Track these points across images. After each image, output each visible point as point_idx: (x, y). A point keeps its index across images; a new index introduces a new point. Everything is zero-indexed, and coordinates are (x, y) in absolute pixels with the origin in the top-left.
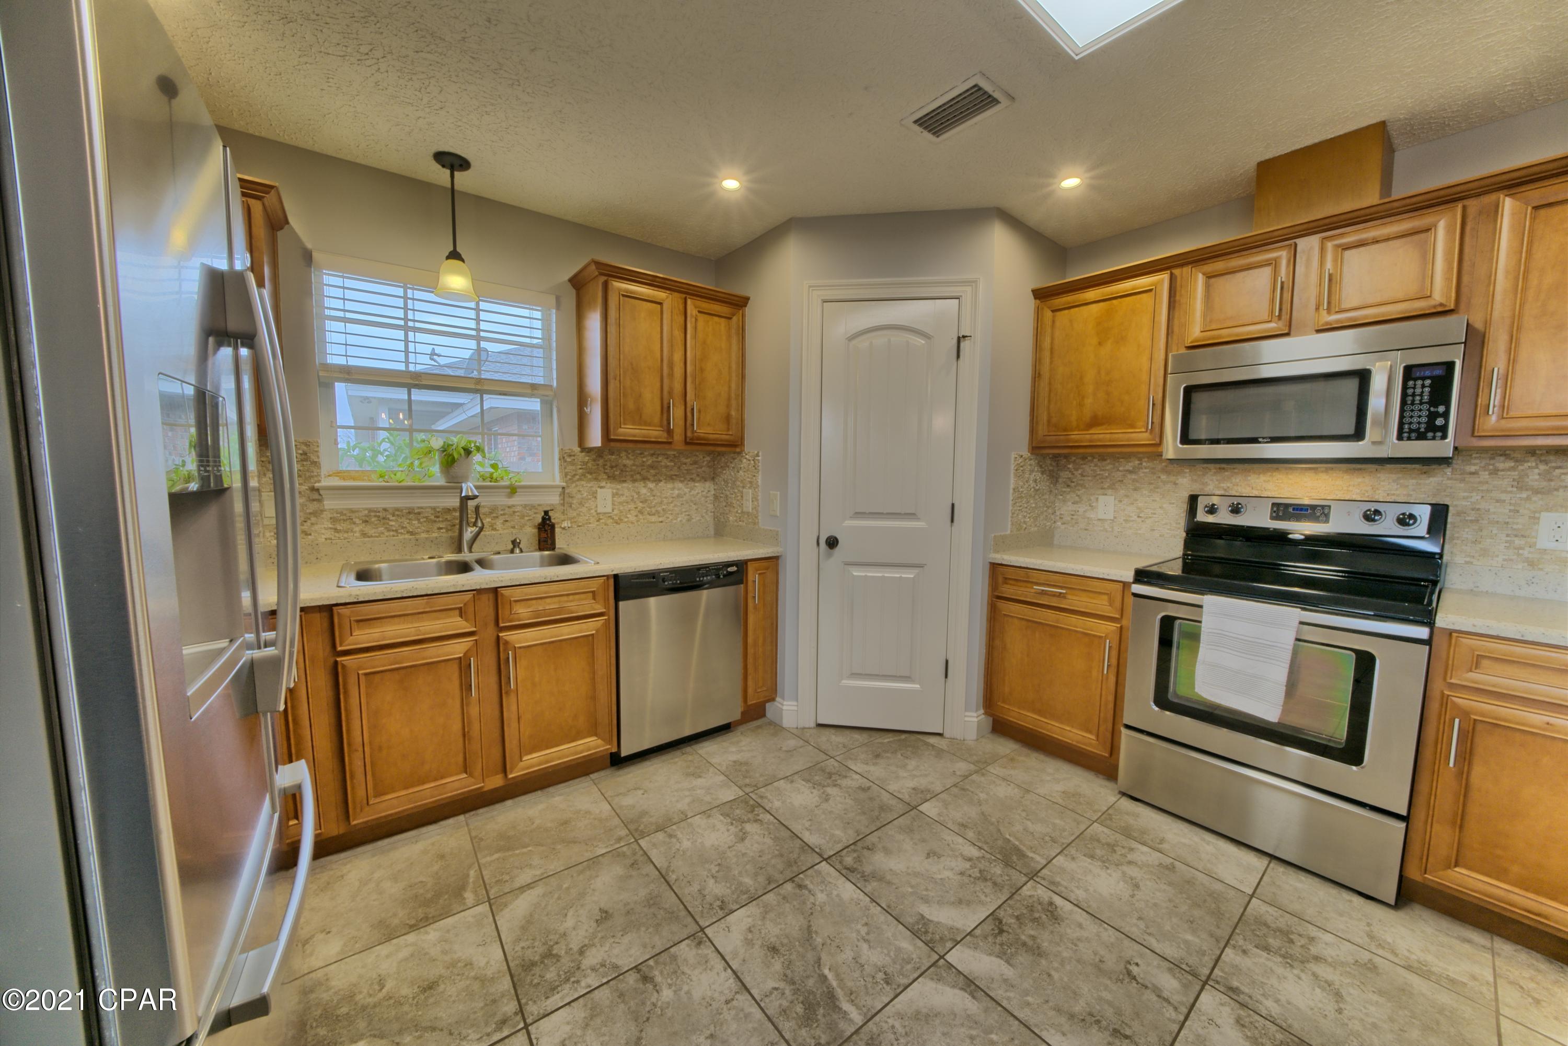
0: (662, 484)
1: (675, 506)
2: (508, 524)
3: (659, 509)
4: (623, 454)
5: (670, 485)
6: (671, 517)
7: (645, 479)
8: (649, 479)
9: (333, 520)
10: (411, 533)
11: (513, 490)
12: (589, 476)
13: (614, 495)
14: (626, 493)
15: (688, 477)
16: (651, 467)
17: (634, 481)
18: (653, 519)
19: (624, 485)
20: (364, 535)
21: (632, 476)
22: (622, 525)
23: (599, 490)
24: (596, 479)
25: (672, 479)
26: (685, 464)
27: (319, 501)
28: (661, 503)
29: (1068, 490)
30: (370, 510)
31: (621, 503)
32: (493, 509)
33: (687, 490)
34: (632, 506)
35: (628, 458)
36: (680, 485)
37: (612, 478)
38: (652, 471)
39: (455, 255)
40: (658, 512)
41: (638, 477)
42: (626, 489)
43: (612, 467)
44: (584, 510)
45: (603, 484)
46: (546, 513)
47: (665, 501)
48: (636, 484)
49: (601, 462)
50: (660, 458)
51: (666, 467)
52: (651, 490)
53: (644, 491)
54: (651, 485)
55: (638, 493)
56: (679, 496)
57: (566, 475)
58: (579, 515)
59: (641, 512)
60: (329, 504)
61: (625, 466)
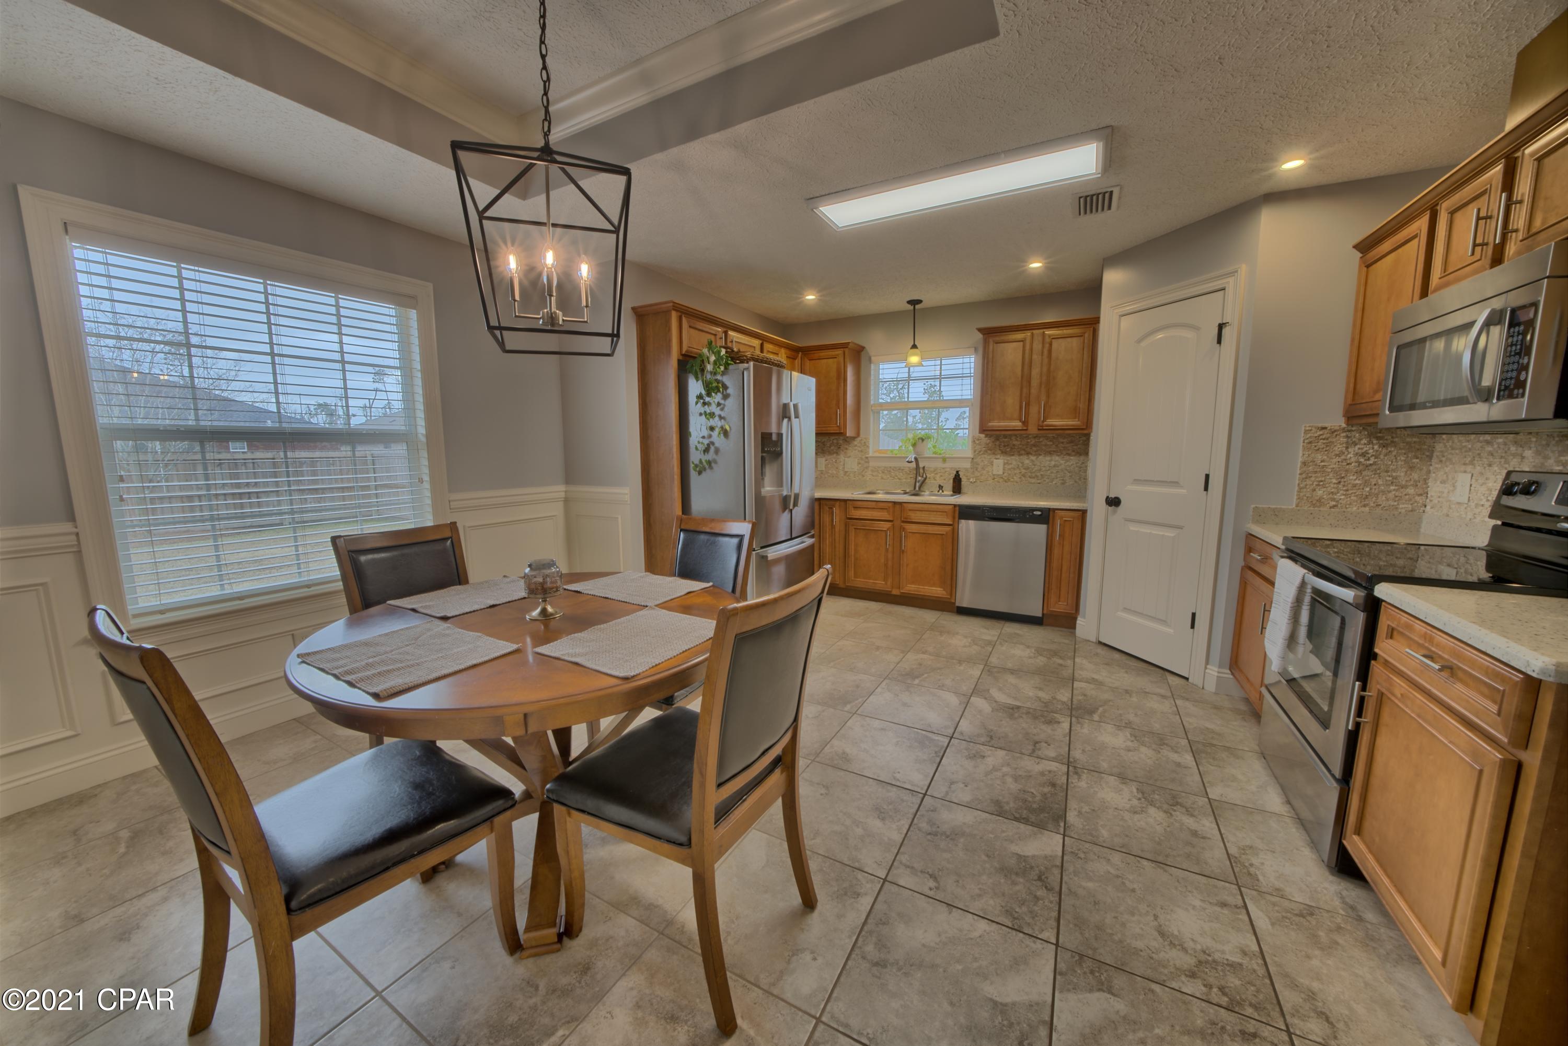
0: (1040, 457)
1: (1052, 473)
2: (942, 478)
3: (1038, 474)
4: (1013, 438)
5: (1048, 458)
6: (1047, 481)
7: (1028, 454)
8: (1031, 454)
9: (872, 471)
10: (899, 479)
11: (944, 460)
12: (989, 452)
13: (1005, 464)
14: (1014, 463)
15: (1064, 452)
16: (1034, 445)
17: (1020, 455)
18: (1033, 481)
19: (1013, 457)
20: (882, 478)
21: (1019, 452)
22: (1009, 483)
23: (995, 461)
24: (994, 454)
25: (1050, 454)
26: (1063, 443)
27: (868, 462)
28: (1040, 470)
30: (885, 467)
31: (1009, 469)
32: (935, 470)
33: (1062, 462)
34: (1017, 471)
35: (1017, 440)
36: (1057, 458)
37: (1004, 453)
38: (1034, 449)
39: (914, 346)
40: (1037, 476)
41: (1023, 452)
42: (1014, 460)
43: (1005, 446)
44: (985, 472)
45: (998, 456)
46: (957, 472)
47: (1044, 469)
48: (1021, 457)
49: (998, 443)
50: (1041, 440)
51: (1046, 445)
52: (1032, 461)
53: (1027, 462)
54: (1033, 458)
55: (1022, 463)
56: (1055, 466)
57: (975, 451)
58: (981, 475)
59: (1024, 475)
60: (872, 464)
61: (1014, 445)
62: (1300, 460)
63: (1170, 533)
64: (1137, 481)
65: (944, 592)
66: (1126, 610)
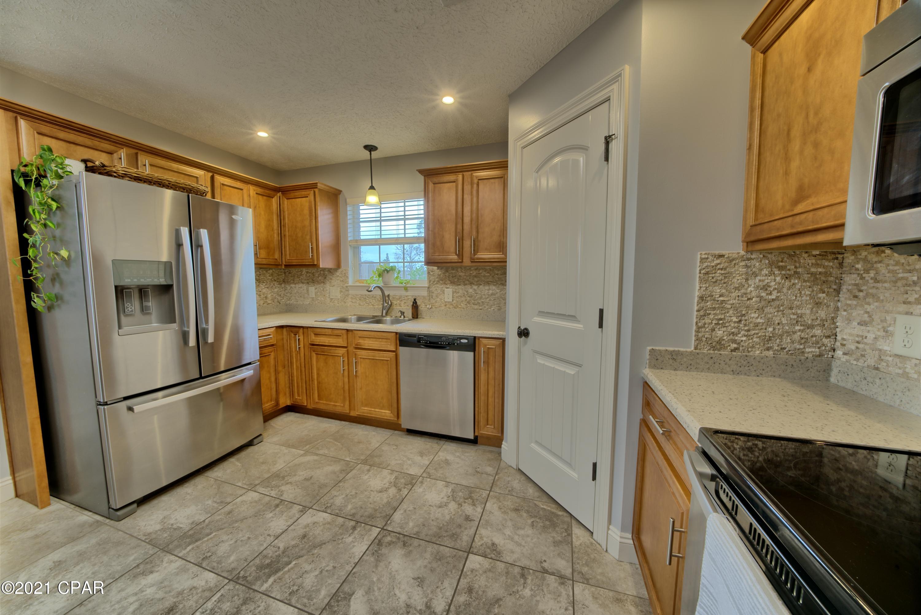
0: (481, 287)
1: (490, 300)
2: (406, 304)
3: (480, 301)
4: (459, 270)
5: (487, 288)
6: (487, 307)
7: (471, 284)
8: (474, 284)
9: (352, 298)
10: (373, 305)
11: (406, 289)
12: (441, 282)
13: (453, 293)
14: (461, 291)
15: (499, 283)
16: (475, 276)
17: (465, 285)
18: (476, 307)
19: (460, 287)
20: (360, 305)
21: (464, 282)
22: (458, 309)
23: (446, 289)
24: (445, 283)
25: (489, 284)
26: (497, 274)
27: (348, 291)
28: (481, 298)
29: (855, 303)
30: (361, 295)
31: (457, 297)
32: (400, 297)
33: (498, 291)
34: (463, 299)
35: (462, 272)
36: (494, 287)
37: (453, 283)
38: (476, 279)
39: (372, 188)
40: (479, 303)
41: (467, 282)
42: (461, 289)
43: (453, 277)
44: (438, 299)
45: (448, 286)
46: (415, 300)
47: (484, 297)
48: (466, 286)
49: (447, 274)
50: (481, 271)
51: (484, 276)
52: (475, 290)
53: (471, 290)
54: (475, 287)
55: (467, 292)
56: (492, 294)
57: (430, 281)
58: (436, 302)
59: (469, 303)
60: (351, 292)
61: (460, 276)
62: (697, 294)
63: (571, 371)
64: (542, 313)
65: (392, 415)
66: (537, 442)
